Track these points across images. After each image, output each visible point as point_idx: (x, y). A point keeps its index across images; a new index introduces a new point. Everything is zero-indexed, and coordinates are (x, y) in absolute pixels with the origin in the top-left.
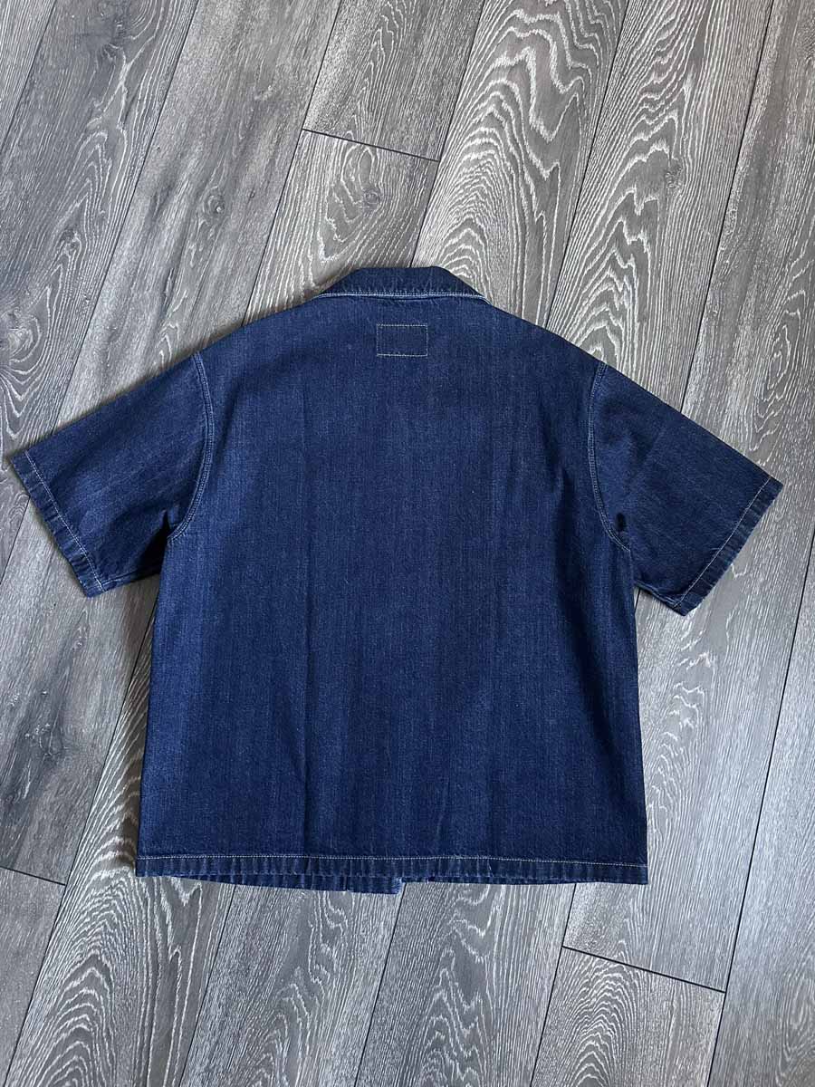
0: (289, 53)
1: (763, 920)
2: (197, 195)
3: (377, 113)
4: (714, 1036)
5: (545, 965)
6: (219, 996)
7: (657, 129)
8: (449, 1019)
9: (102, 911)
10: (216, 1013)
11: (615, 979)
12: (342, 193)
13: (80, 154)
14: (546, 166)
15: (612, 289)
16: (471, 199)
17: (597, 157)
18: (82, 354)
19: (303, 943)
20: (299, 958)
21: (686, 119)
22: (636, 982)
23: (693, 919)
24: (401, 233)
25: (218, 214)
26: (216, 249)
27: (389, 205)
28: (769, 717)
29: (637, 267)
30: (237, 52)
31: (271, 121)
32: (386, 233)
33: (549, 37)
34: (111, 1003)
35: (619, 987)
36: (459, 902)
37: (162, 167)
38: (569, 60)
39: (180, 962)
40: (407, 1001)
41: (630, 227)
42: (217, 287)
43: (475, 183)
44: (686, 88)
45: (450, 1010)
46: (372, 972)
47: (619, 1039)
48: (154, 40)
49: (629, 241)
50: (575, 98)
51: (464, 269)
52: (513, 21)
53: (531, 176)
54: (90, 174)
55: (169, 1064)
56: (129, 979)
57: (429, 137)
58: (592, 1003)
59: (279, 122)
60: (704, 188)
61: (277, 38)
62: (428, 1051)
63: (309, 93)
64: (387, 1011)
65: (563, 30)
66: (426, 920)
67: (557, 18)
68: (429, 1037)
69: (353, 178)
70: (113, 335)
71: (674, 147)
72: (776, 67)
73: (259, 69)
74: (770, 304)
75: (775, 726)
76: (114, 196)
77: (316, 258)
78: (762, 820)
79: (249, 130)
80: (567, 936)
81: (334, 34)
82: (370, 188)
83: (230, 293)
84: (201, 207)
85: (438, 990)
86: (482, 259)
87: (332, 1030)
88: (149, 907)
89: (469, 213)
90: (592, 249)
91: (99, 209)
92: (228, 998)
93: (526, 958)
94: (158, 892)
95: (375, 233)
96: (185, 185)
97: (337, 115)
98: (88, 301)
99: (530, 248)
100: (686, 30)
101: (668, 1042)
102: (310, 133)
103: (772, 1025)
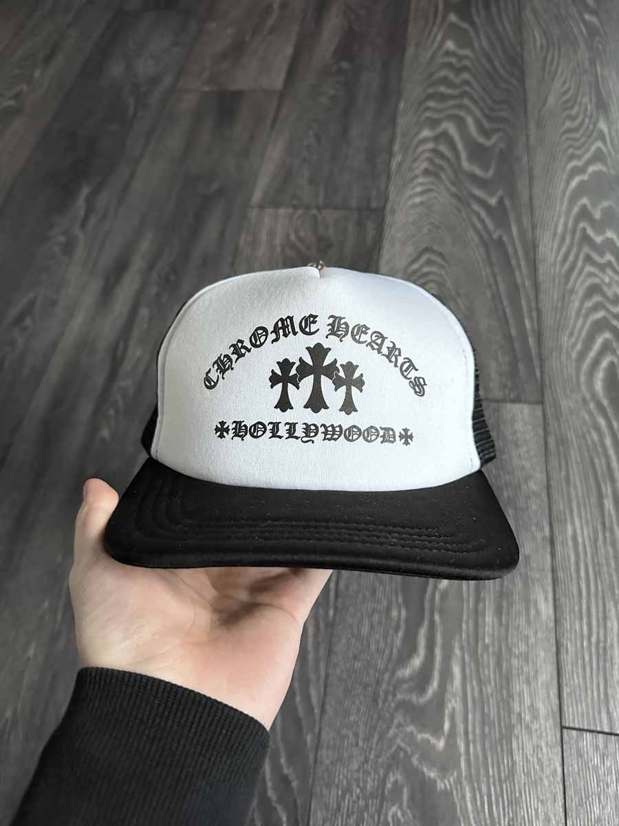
7: (587, 156)
15: (597, 280)
21: (612, 145)
33: (462, 114)
38: (486, 125)
41: (594, 229)
44: (602, 125)
50: (500, 147)
52: (428, 109)
65: (473, 108)
67: (466, 101)
69: (303, 234)
71: (610, 166)
99: (497, 261)
102: (257, 209)
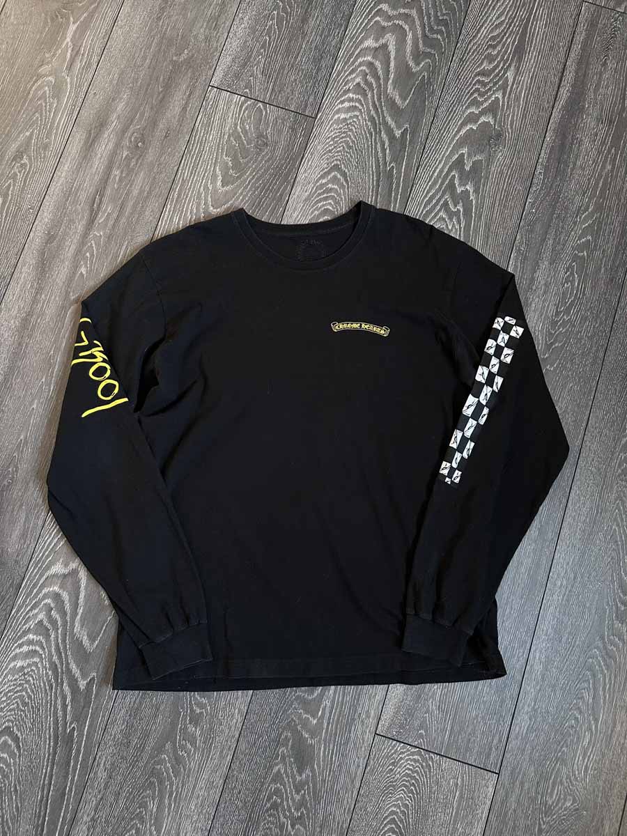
0: (203, 25)
1: (530, 719)
2: (124, 131)
3: (269, 77)
4: (487, 807)
5: (361, 747)
6: (105, 763)
7: (485, 105)
8: (284, 787)
9: (16, 692)
10: (102, 774)
11: (415, 761)
12: (238, 138)
13: (32, 92)
14: (399, 127)
15: (444, 226)
16: (338, 149)
17: (438, 123)
18: (24, 252)
19: (174, 725)
20: (169, 735)
21: (509, 98)
22: (431, 763)
23: (477, 716)
24: (282, 173)
25: (138, 149)
26: (136, 175)
27: (274, 149)
28: (545, 563)
29: (464, 211)
30: (161, 22)
31: (185, 77)
32: (271, 171)
33: (407, 27)
34: (19, 765)
35: (417, 766)
36: (298, 697)
37: (96, 109)
38: (421, 46)
39: (75, 735)
40: (253, 771)
41: (460, 179)
42: (135, 206)
43: (343, 137)
44: (510, 75)
45: (286, 780)
46: (227, 747)
47: (415, 808)
48: (97, 7)
49: (459, 190)
50: (424, 76)
51: (330, 204)
52: (379, 12)
53: (386, 135)
54: (38, 109)
55: (62, 814)
56: (34, 747)
57: (309, 98)
58: (396, 778)
59: (192, 78)
60: (519, 152)
61: (194, 13)
62: (267, 811)
63: (216, 58)
64: (237, 779)
65: (417, 22)
66: (271, 709)
67: (414, 13)
68: (268, 800)
69: (247, 126)
70: (50, 238)
71: (498, 120)
72: (579, 63)
73: (178, 35)
74: (564, 245)
75: (548, 571)
76: (58, 127)
77: (214, 188)
78: (534, 642)
79: (167, 83)
80: (380, 726)
81: (239, 12)
82: (260, 136)
83: (145, 211)
84: (126, 142)
85: (277, 764)
86: (345, 197)
87: (193, 793)
88: (54, 690)
89: (336, 160)
90: (431, 194)
91: (45, 138)
92: (113, 764)
93: (347, 743)
94: (62, 679)
95: (262, 171)
96: (114, 124)
97: (237, 76)
98: (31, 211)
99: (382, 191)
100: (512, 30)
101: (453, 810)
102: (216, 89)
103: (533, 800)
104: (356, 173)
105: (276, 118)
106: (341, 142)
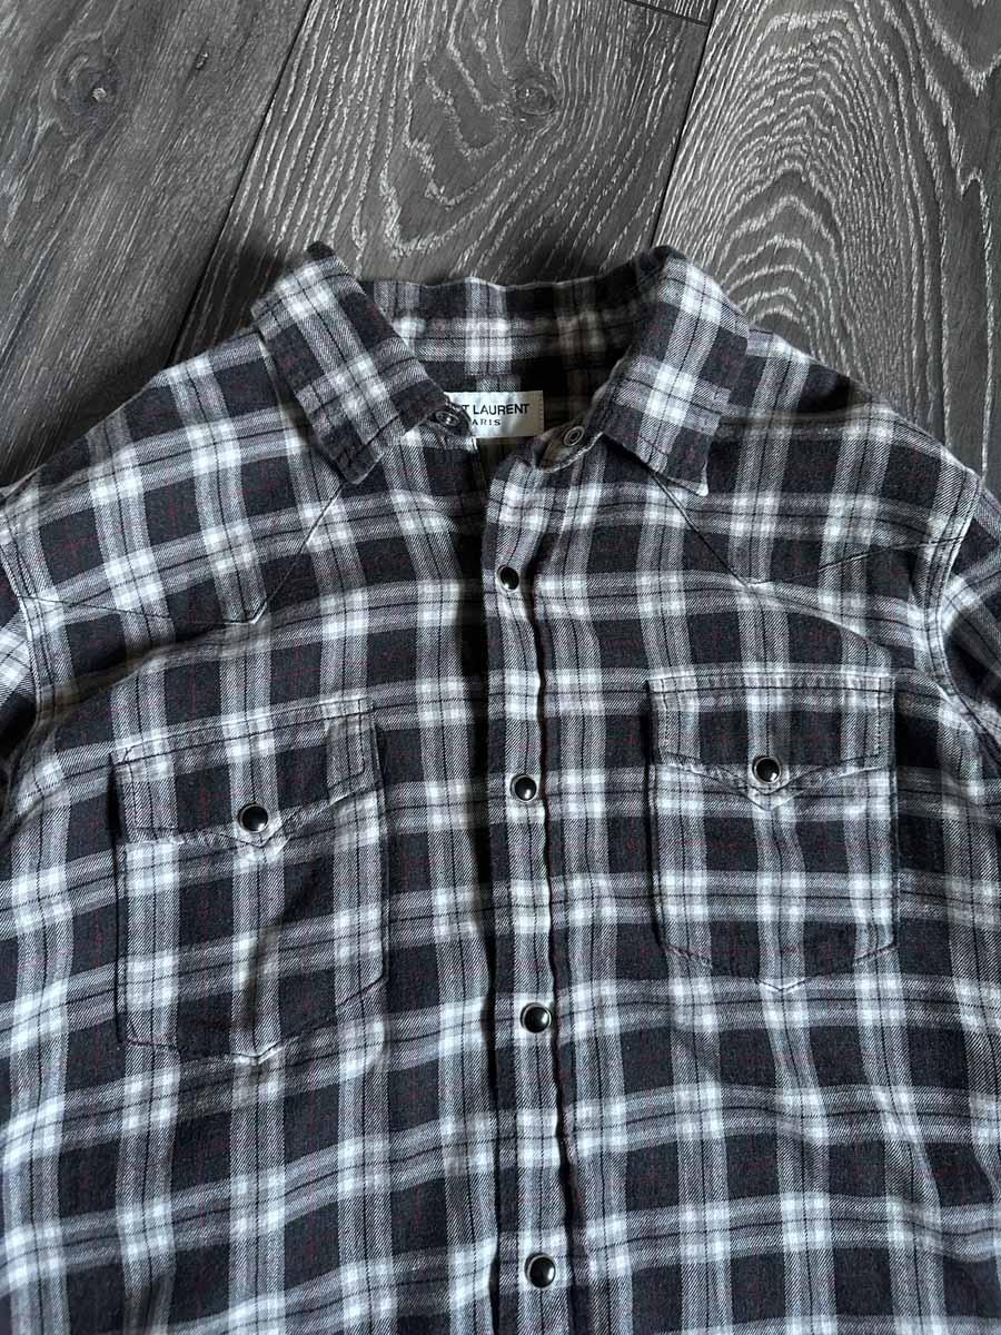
12: (451, 79)
14: (978, 61)
16: (793, 124)
24: (612, 194)
26: (83, 196)
27: (579, 119)
32: (572, 189)
43: (802, 88)
51: (784, 300)
53: (942, 83)
77: (375, 241)
82: (527, 74)
84: (49, 85)
86: (834, 284)
89: (791, 157)
95: (543, 187)
104: (860, 203)
105: (577, 20)
106: (800, 102)
